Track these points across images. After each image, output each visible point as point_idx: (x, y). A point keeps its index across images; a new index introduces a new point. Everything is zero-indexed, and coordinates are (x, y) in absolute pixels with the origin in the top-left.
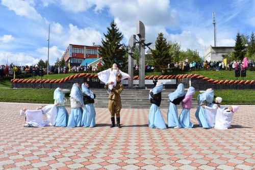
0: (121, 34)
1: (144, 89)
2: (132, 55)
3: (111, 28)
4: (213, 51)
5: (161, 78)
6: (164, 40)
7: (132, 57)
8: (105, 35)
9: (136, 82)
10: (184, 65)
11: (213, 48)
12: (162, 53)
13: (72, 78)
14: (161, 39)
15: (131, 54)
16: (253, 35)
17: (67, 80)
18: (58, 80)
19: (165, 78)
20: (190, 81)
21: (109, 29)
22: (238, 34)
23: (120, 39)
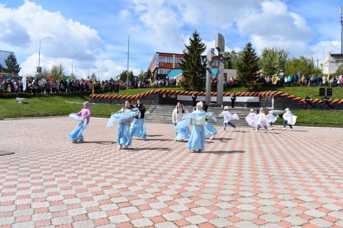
0: (203, 45)
1: (220, 106)
3: (193, 39)
4: (332, 59)
5: (244, 95)
6: (252, 51)
8: (186, 46)
9: (214, 99)
10: (278, 79)
11: (332, 55)
12: (248, 66)
13: (148, 94)
14: (249, 50)
15: (208, 69)
17: (143, 96)
18: (134, 96)
19: (248, 95)
20: (273, 100)
21: (190, 40)
23: (203, 50)
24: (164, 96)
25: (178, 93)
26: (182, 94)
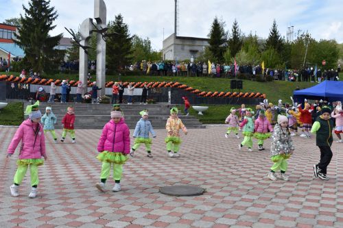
0: (52, 9)
2: (87, 50)
4: (178, 42)
7: (85, 52)
8: (24, 8)
11: (177, 38)
14: (120, 24)
15: (84, 48)
16: (235, 24)
20: (169, 92)
22: (216, 21)
24: (13, 86)
25: (31, 81)
26: (36, 83)
